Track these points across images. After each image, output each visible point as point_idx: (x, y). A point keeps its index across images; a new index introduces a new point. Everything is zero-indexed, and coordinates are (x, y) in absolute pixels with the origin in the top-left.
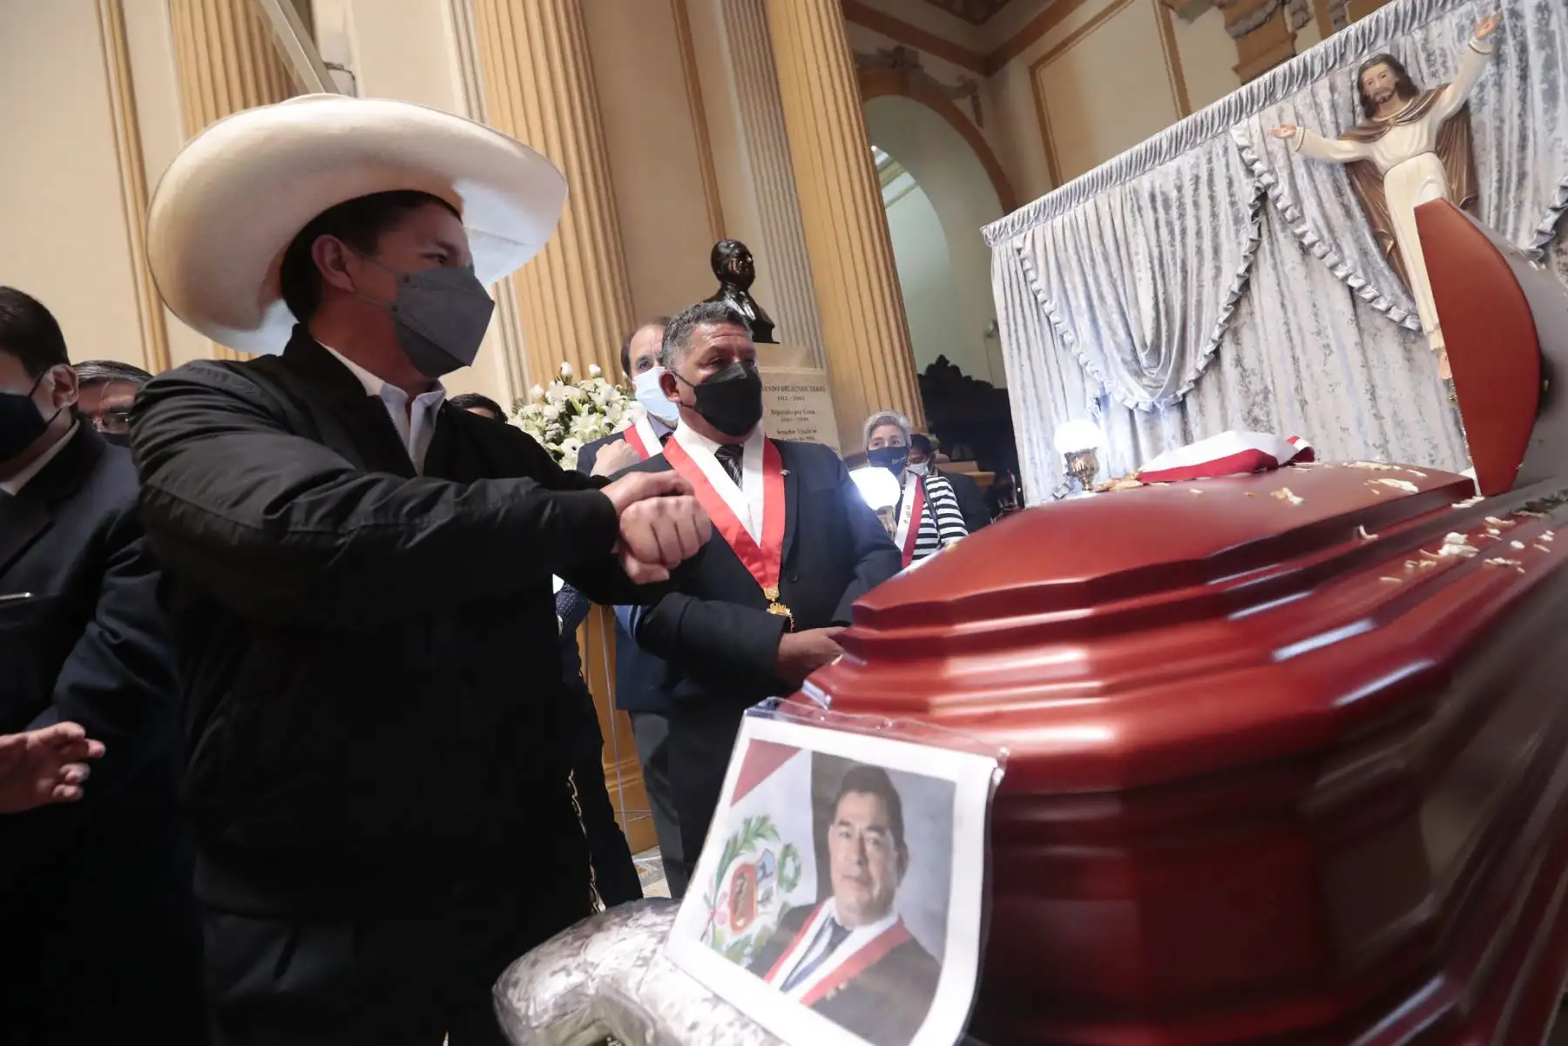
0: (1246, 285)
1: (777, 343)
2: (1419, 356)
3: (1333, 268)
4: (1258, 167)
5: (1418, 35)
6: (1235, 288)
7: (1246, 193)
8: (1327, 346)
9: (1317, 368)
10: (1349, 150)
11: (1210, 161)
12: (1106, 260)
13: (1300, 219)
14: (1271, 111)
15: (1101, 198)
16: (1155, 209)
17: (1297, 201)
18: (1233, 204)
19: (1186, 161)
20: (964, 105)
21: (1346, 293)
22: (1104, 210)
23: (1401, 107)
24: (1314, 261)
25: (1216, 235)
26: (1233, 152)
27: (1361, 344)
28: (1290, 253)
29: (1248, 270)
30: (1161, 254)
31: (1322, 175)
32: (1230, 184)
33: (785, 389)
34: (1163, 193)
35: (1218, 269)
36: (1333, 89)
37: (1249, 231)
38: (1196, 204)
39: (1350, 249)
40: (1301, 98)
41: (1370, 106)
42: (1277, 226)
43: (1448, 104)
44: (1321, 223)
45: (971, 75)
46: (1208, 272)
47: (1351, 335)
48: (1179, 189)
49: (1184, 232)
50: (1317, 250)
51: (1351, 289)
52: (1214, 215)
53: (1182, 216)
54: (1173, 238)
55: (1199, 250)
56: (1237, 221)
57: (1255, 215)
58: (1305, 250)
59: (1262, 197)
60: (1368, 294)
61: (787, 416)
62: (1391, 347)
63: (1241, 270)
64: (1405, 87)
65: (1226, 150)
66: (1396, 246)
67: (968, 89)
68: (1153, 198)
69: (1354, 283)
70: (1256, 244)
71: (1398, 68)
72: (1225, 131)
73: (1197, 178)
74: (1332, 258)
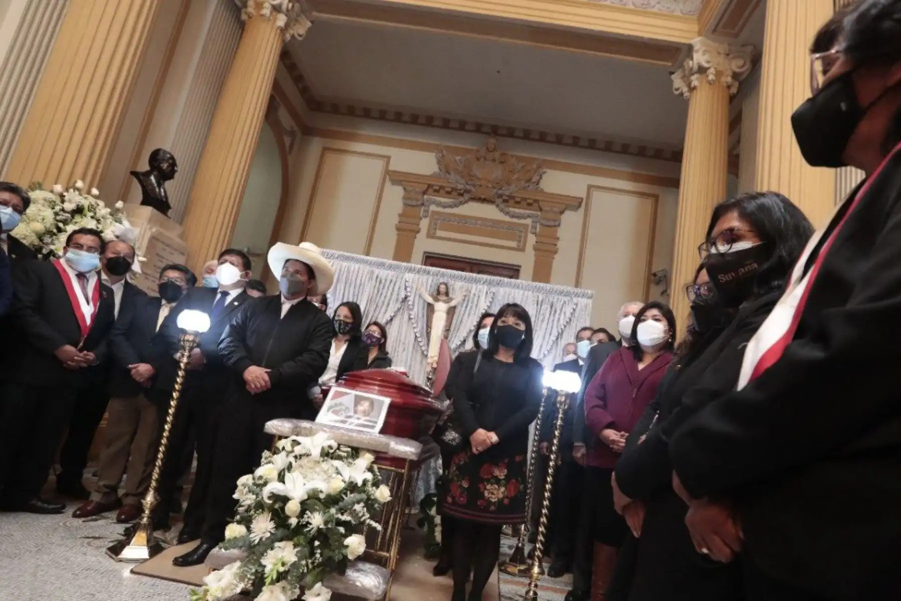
0: (392, 320)
1: (170, 218)
2: (424, 362)
3: (414, 328)
4: (408, 289)
5: (453, 282)
6: (389, 319)
7: (402, 295)
8: (404, 349)
9: (400, 354)
10: (430, 300)
11: (397, 278)
12: (355, 287)
13: (412, 310)
14: (417, 276)
15: (362, 266)
16: (376, 281)
17: (413, 305)
18: (398, 295)
19: (391, 274)
20: (287, 140)
21: (414, 337)
22: (361, 271)
23: (444, 298)
24: (410, 323)
25: (390, 300)
26: (404, 279)
27: (412, 352)
28: (406, 317)
29: (394, 316)
30: (372, 296)
31: (421, 302)
32: (399, 288)
33: (168, 245)
34: (381, 278)
35: (386, 310)
36: (432, 281)
37: (398, 305)
38: (388, 288)
39: (420, 325)
40: (425, 277)
41: (439, 293)
42: (406, 308)
43: (453, 304)
44: (416, 314)
45: (296, 128)
46: (383, 310)
47: (411, 349)
48: (386, 280)
49: (381, 294)
50: (413, 321)
51: (416, 336)
52: (392, 294)
53: (383, 288)
54: (378, 294)
55: (383, 302)
56: (397, 300)
57: (402, 302)
58: (410, 319)
59: (406, 297)
60: (419, 340)
61: (161, 259)
62: (419, 357)
63: (393, 314)
64: (447, 294)
65: (402, 278)
66: (430, 331)
67: (292, 134)
68: (377, 277)
69: (418, 335)
70: (399, 309)
71: (447, 288)
72: (404, 273)
73: (391, 280)
74: (415, 325)
